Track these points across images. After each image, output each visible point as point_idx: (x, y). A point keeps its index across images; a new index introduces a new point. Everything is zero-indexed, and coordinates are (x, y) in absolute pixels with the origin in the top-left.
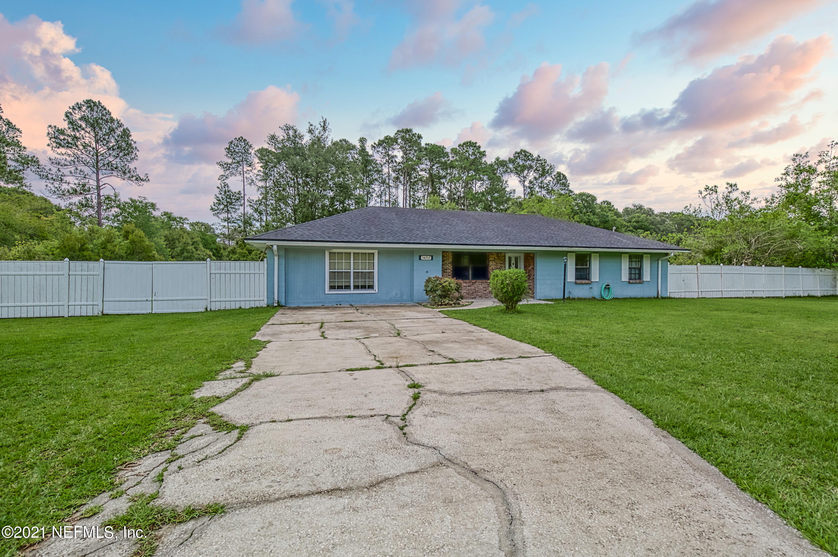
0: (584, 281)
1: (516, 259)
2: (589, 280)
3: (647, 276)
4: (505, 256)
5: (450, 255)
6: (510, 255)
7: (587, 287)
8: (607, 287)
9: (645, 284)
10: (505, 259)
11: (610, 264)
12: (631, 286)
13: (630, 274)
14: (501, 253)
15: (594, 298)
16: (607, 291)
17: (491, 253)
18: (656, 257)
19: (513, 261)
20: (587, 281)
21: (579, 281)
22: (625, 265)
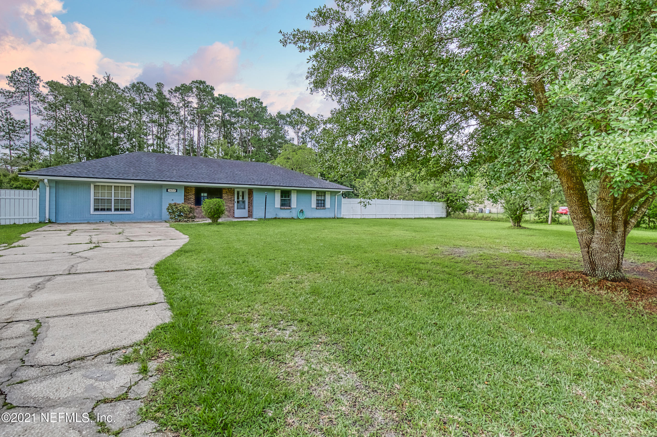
0: (286, 208)
1: (243, 193)
2: (290, 206)
3: (328, 204)
4: (234, 191)
5: (194, 189)
6: (238, 190)
7: (289, 211)
8: (302, 211)
9: (326, 210)
10: (234, 193)
11: (304, 197)
12: (317, 211)
13: (318, 204)
14: (231, 189)
15: (293, 218)
16: (301, 213)
17: (224, 188)
18: (333, 194)
19: (241, 194)
20: (288, 208)
21: (283, 207)
22: (314, 198)
